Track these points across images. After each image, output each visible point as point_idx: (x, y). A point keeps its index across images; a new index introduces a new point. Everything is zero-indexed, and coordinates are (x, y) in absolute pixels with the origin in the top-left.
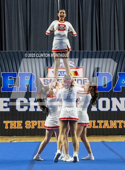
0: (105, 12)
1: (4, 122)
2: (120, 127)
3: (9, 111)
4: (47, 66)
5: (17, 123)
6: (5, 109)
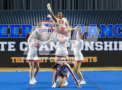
1: (12, 58)
2: (91, 61)
3: (15, 50)
4: (41, 20)
5: (20, 59)
6: (12, 49)
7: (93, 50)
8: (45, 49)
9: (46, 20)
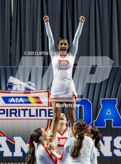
0: (82, 9)
7: (110, 154)
8: (3, 152)
9: (6, 89)
